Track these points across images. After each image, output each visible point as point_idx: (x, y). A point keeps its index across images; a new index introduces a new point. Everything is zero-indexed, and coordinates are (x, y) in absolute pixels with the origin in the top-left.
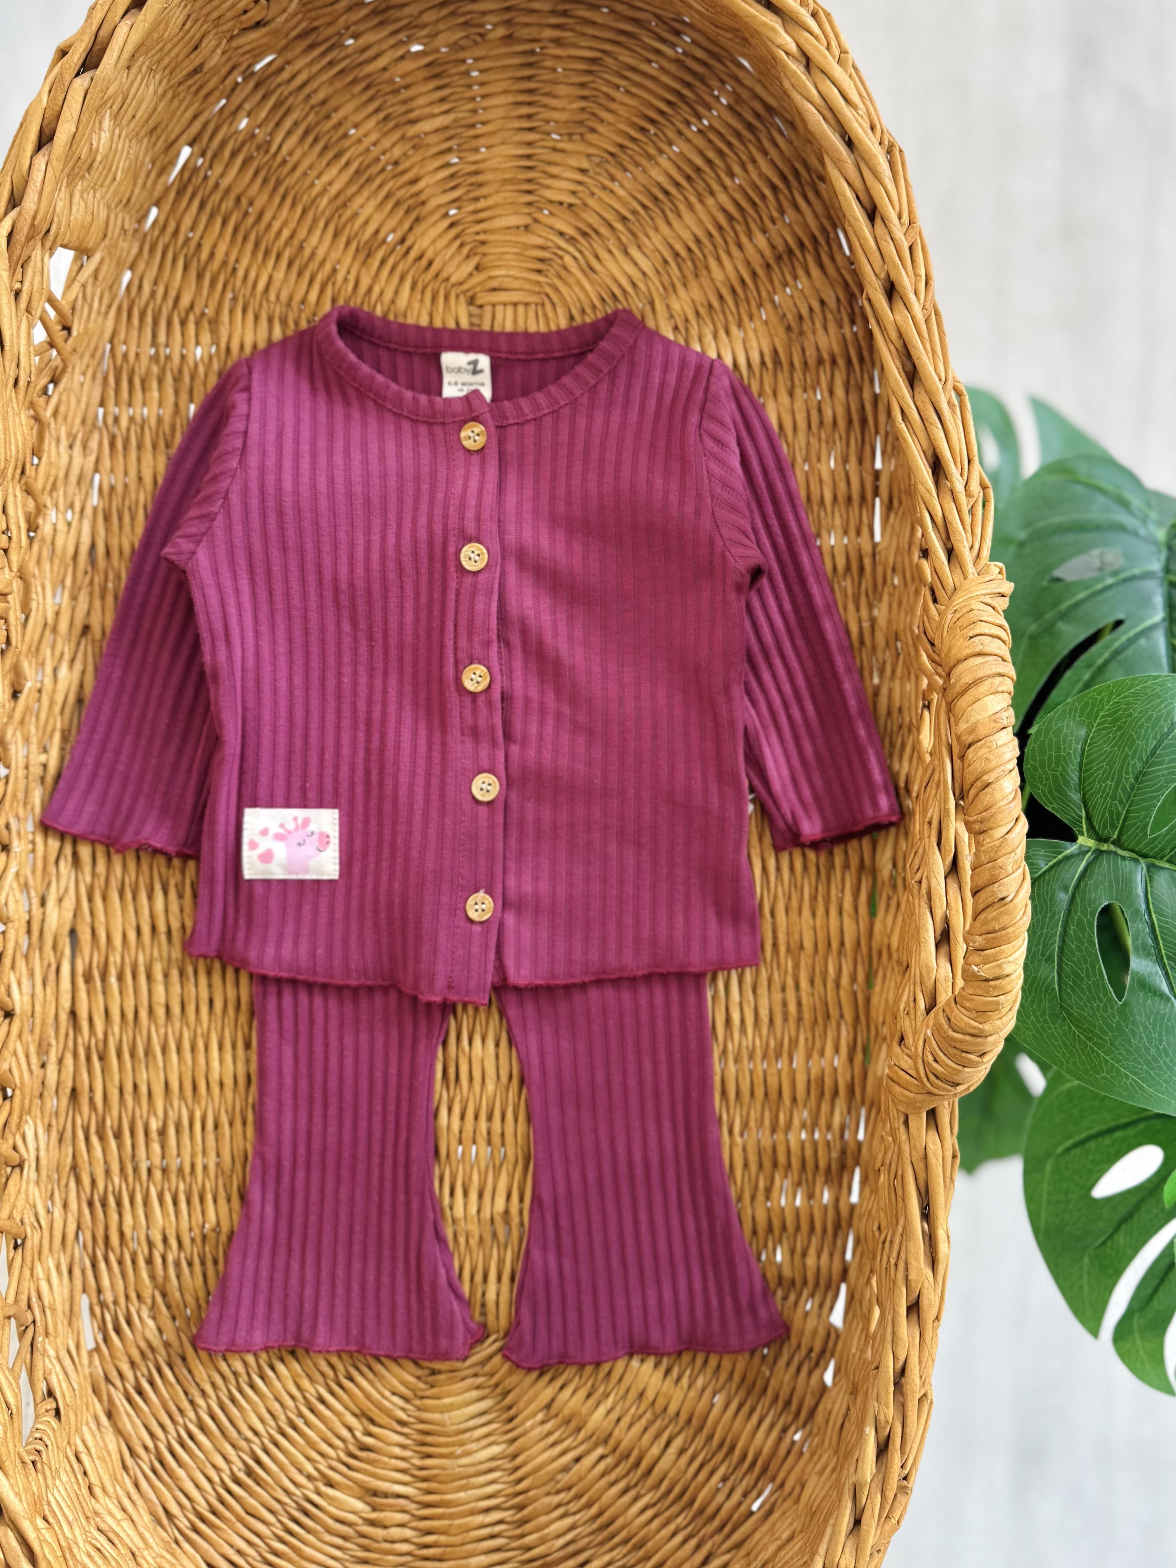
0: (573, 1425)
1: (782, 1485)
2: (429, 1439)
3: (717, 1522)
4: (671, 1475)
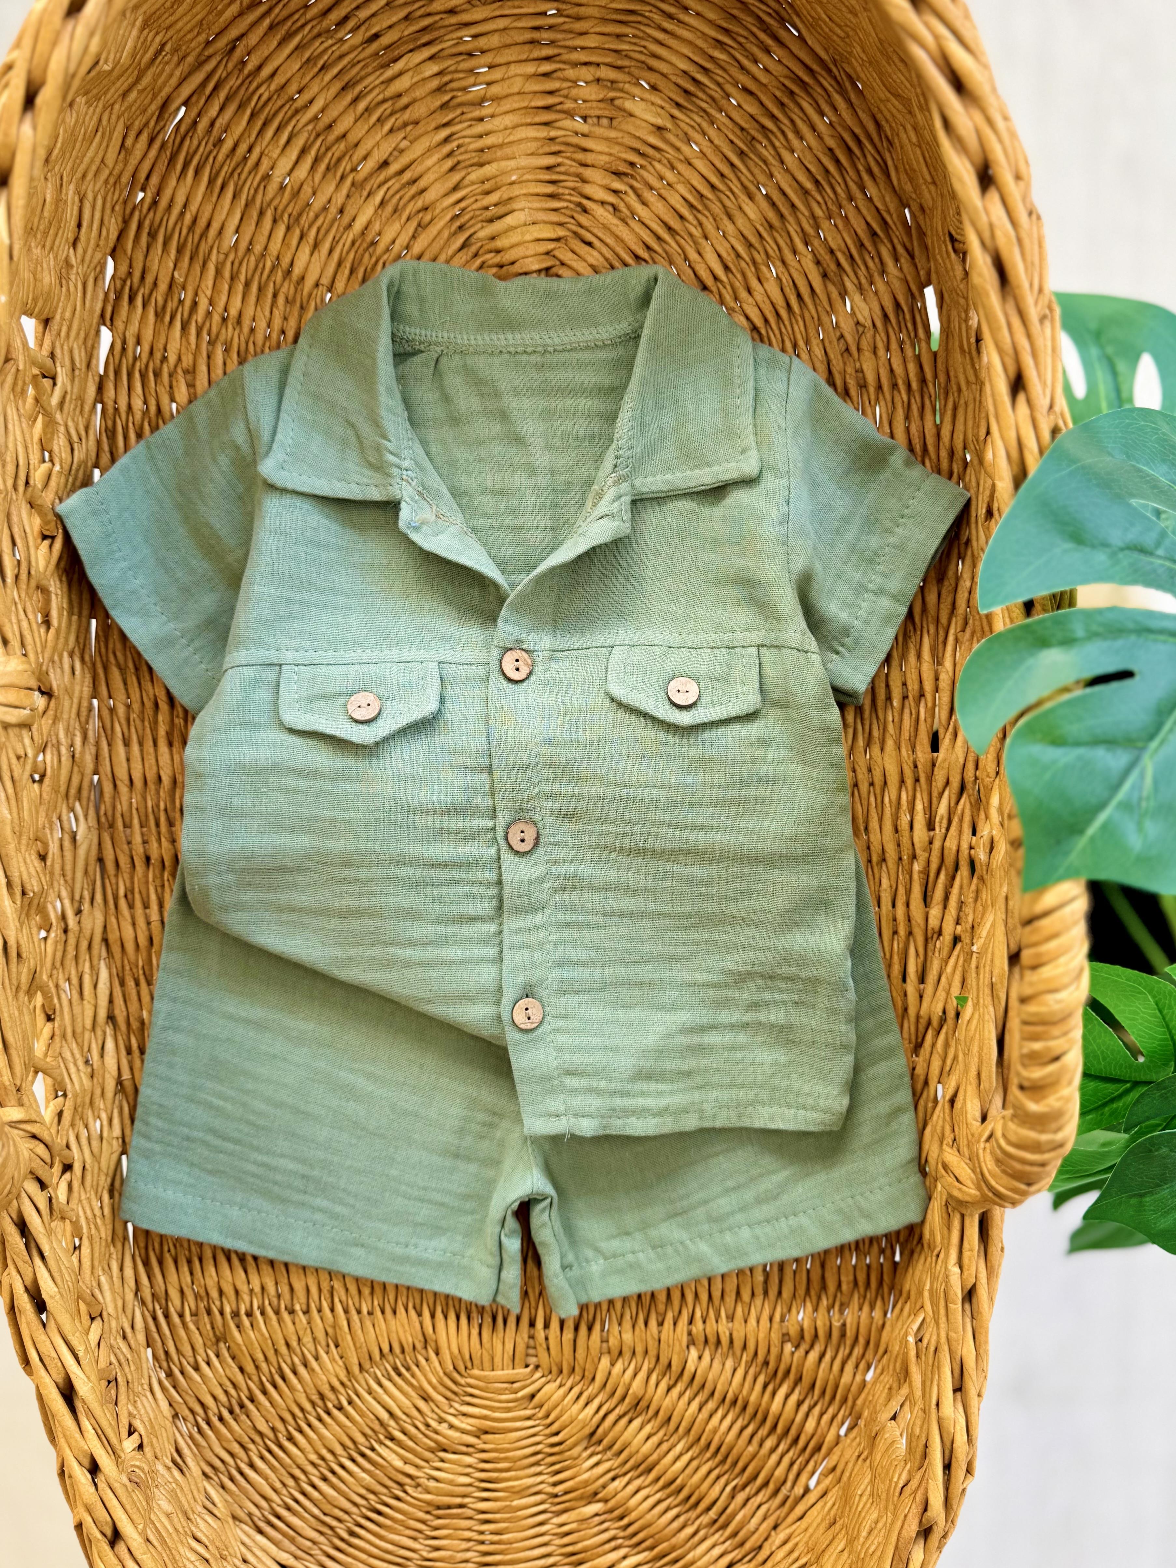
0: (389, 208)
1: (151, 141)
2: (550, 189)
3: (223, 95)
4: (278, 151)
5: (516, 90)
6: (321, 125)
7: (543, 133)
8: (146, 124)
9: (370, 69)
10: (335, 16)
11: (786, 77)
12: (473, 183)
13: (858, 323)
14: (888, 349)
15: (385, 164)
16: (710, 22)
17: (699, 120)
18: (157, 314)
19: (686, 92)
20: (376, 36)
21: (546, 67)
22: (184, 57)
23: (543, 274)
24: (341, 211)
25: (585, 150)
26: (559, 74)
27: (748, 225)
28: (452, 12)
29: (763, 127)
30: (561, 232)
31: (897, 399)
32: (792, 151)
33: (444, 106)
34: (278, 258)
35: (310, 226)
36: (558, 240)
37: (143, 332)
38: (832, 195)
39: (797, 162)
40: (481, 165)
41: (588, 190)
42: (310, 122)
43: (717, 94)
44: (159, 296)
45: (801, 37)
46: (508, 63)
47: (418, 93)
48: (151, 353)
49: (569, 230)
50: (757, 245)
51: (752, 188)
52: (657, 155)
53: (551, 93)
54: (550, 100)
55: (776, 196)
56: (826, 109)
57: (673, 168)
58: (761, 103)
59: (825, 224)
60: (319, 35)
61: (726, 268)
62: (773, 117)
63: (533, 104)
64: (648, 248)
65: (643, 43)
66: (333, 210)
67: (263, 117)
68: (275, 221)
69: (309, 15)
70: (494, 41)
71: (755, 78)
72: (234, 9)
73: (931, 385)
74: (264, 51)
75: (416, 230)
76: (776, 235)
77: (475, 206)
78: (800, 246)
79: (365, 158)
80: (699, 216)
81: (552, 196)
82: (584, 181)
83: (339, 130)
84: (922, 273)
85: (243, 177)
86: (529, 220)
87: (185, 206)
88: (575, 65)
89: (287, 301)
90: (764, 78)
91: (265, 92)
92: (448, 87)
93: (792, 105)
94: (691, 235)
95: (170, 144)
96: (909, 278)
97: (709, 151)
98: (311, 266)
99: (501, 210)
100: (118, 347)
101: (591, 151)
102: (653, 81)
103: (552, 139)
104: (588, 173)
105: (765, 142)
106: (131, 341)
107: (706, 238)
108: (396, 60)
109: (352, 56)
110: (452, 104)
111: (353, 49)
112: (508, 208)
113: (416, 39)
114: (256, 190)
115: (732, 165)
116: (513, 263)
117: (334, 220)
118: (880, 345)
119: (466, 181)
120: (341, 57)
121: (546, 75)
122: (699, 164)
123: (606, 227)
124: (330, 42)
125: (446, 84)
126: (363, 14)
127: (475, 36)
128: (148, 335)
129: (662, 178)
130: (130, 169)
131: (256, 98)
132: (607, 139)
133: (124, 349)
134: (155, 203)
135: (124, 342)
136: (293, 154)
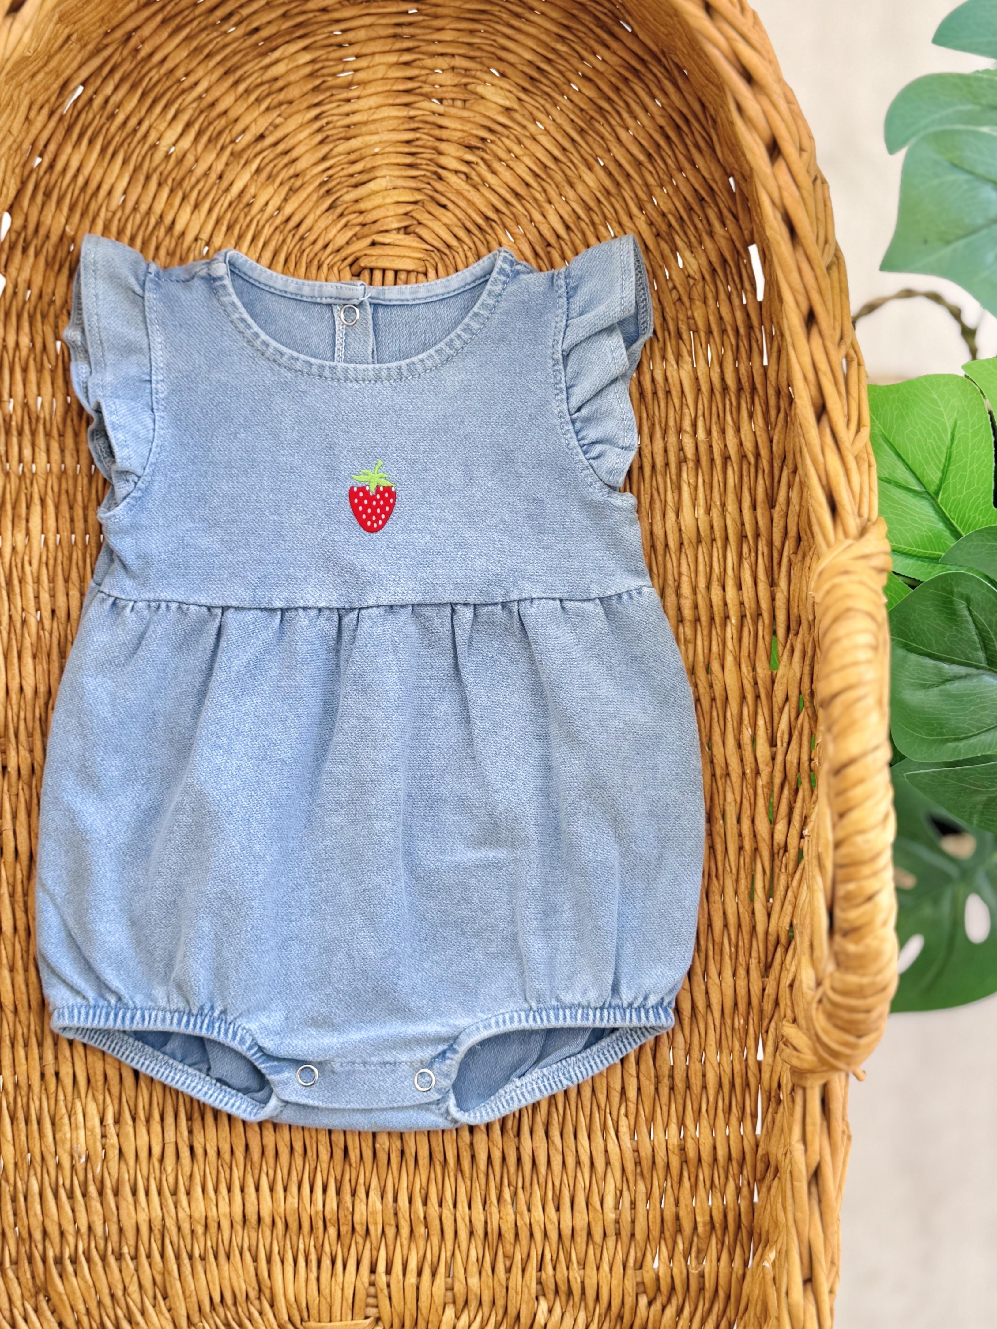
1: (52, 114)
5: (380, 76)
6: (205, 103)
7: (404, 112)
8: (48, 101)
9: (249, 57)
10: (220, 13)
11: (621, 66)
12: (340, 154)
13: (689, 276)
14: (717, 299)
15: (262, 137)
16: (553, 20)
17: (543, 102)
18: (47, 264)
19: (532, 78)
20: (257, 30)
21: (407, 57)
22: (85, 46)
23: (402, 231)
24: (220, 177)
25: (441, 127)
26: (418, 63)
27: (587, 191)
28: (324, 10)
29: (601, 108)
30: (418, 197)
31: (727, 342)
32: (627, 129)
33: (316, 89)
34: (161, 217)
35: (192, 188)
36: (415, 203)
37: (34, 278)
38: (663, 166)
39: (631, 139)
40: (348, 139)
41: (443, 160)
42: (194, 100)
43: (559, 80)
44: (50, 246)
45: (634, 33)
46: (373, 54)
47: (293, 77)
48: (40, 296)
49: (426, 194)
50: (596, 209)
51: (591, 160)
52: (506, 132)
53: (411, 79)
54: (410, 85)
55: (612, 167)
56: (657, 92)
57: (520, 143)
58: (599, 89)
59: (657, 191)
60: (205, 28)
61: (568, 228)
62: (609, 100)
63: (395, 88)
64: (497, 211)
65: (493, 37)
66: (213, 176)
67: (152, 96)
68: (160, 185)
69: (198, 11)
70: (362, 34)
71: (594, 68)
72: (132, 6)
73: (757, 331)
74: (157, 41)
75: (287, 194)
76: (613, 200)
77: (341, 174)
78: (635, 210)
79: (244, 131)
80: (544, 184)
81: (411, 166)
82: (440, 153)
83: (221, 107)
84: (746, 233)
85: (132, 146)
86: (390, 185)
87: (78, 170)
88: (433, 55)
89: (168, 253)
90: (601, 67)
91: (155, 75)
92: (319, 73)
93: (626, 90)
94: (536, 200)
95: (68, 118)
96: (734, 237)
97: (552, 129)
98: (192, 224)
99: (364, 177)
100: (10, 291)
101: (446, 128)
102: (501, 69)
103: (412, 118)
104: (443, 146)
105: (602, 121)
106: (22, 286)
107: (550, 203)
108: (273, 50)
109: (234, 45)
110: (323, 87)
111: (235, 40)
112: (372, 175)
113: (292, 33)
114: (144, 158)
115: (573, 140)
116: (374, 222)
117: (214, 184)
118: (710, 296)
119: (334, 152)
120: (225, 46)
121: (407, 64)
122: (544, 140)
123: (459, 193)
124: (215, 34)
125: (318, 70)
126: (245, 12)
127: (344, 31)
128: (38, 282)
129: (510, 151)
130: (31, 137)
131: (147, 80)
132: (461, 118)
133: (15, 293)
134: (51, 166)
135: (16, 286)
136: (179, 127)
